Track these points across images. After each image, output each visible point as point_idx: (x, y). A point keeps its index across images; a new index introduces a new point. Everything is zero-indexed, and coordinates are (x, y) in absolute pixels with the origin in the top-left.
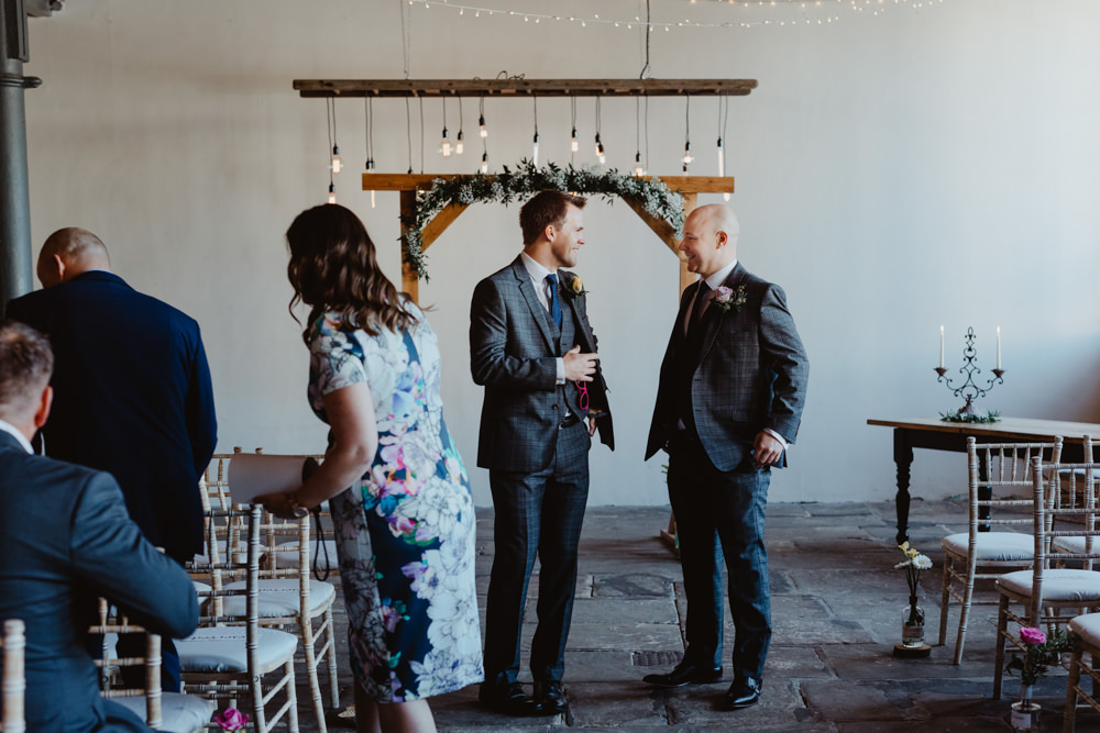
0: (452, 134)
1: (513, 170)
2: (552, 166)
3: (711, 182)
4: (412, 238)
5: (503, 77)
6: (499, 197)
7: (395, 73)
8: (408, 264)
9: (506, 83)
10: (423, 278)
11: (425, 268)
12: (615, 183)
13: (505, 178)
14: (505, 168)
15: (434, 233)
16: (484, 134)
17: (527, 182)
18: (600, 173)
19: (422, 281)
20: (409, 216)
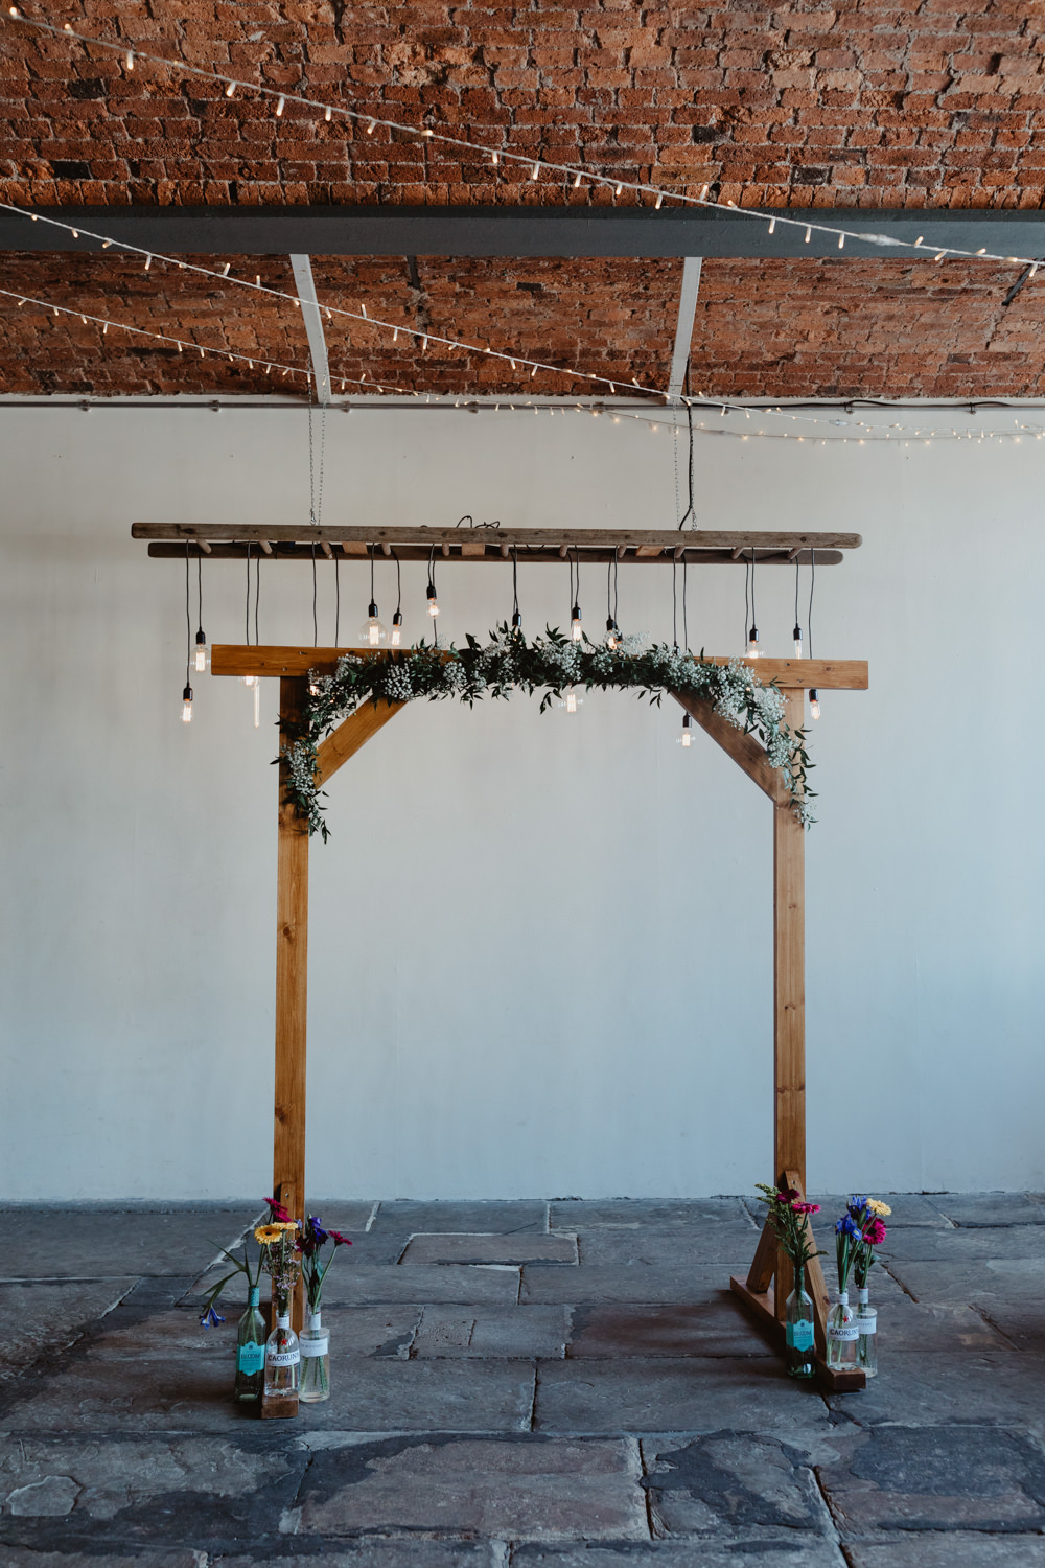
0: (385, 613)
1: (484, 642)
2: (553, 635)
3: (828, 669)
4: (298, 761)
5: (466, 524)
6: (458, 691)
8: (290, 808)
9: (470, 534)
10: (318, 834)
11: (321, 814)
12: (665, 666)
13: (470, 656)
14: (470, 639)
15: (340, 753)
16: (434, 611)
17: (508, 663)
19: (316, 838)
20: (296, 721)
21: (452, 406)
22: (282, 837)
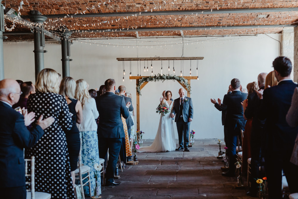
0: (146, 68)
1: (157, 75)
2: (164, 75)
3: (193, 77)
4: (138, 88)
5: (156, 57)
6: (154, 80)
7: (135, 56)
8: (137, 93)
9: (156, 58)
10: (140, 95)
11: (141, 93)
12: (175, 78)
13: (155, 77)
14: (155, 75)
15: (142, 87)
16: (152, 68)
17: (159, 78)
18: (172, 76)
20: (138, 84)
21: (154, 38)
22: (137, 96)
